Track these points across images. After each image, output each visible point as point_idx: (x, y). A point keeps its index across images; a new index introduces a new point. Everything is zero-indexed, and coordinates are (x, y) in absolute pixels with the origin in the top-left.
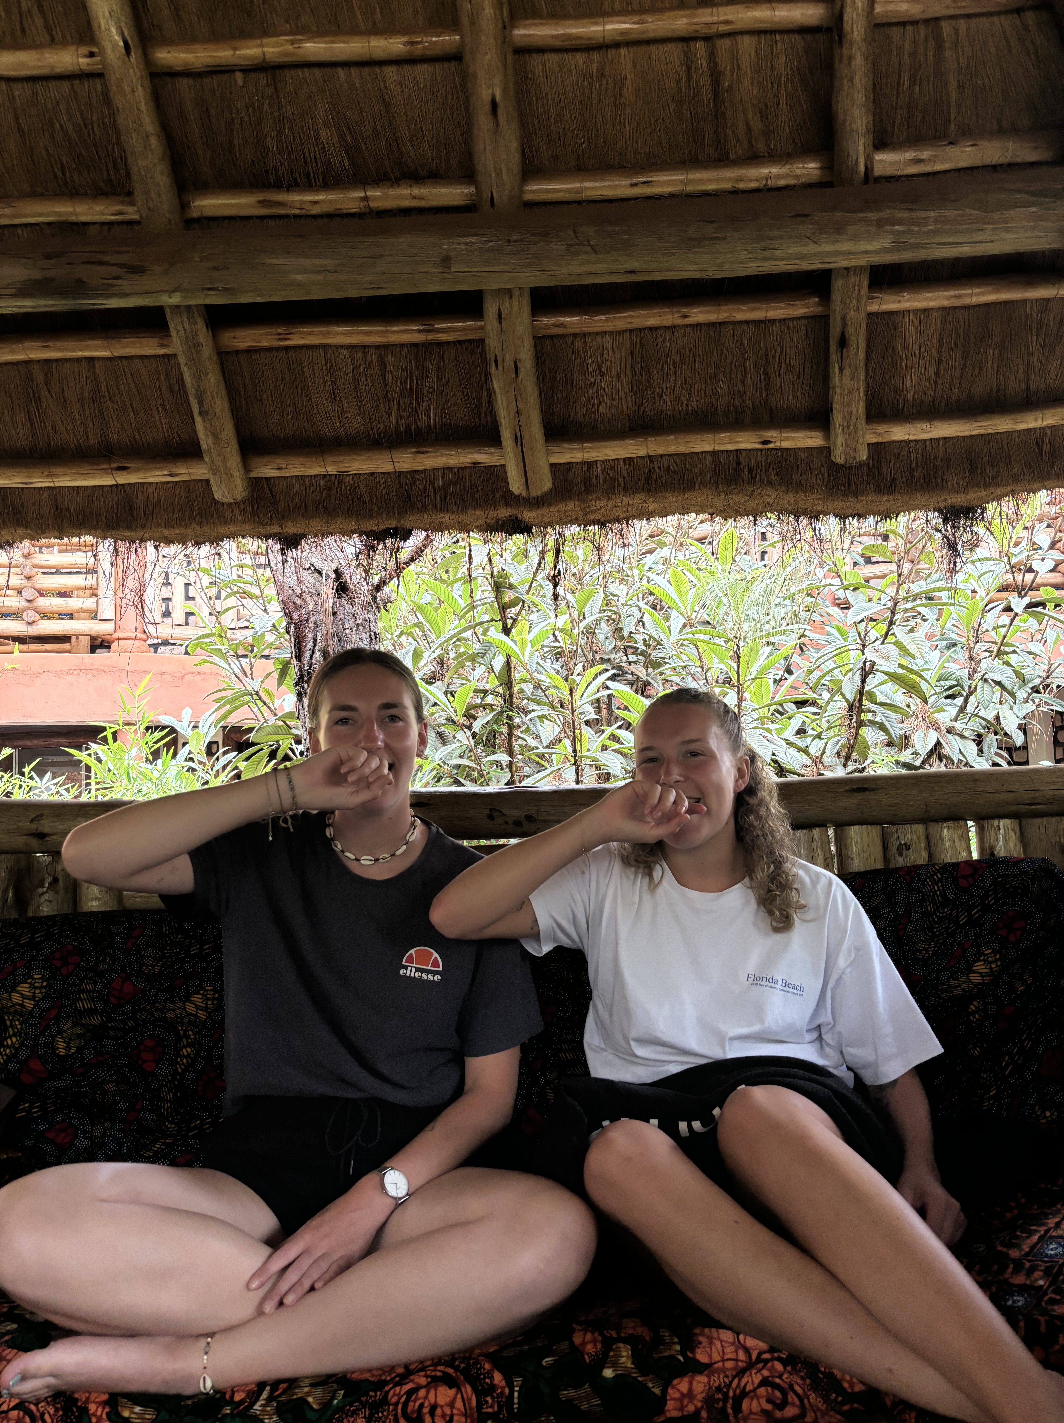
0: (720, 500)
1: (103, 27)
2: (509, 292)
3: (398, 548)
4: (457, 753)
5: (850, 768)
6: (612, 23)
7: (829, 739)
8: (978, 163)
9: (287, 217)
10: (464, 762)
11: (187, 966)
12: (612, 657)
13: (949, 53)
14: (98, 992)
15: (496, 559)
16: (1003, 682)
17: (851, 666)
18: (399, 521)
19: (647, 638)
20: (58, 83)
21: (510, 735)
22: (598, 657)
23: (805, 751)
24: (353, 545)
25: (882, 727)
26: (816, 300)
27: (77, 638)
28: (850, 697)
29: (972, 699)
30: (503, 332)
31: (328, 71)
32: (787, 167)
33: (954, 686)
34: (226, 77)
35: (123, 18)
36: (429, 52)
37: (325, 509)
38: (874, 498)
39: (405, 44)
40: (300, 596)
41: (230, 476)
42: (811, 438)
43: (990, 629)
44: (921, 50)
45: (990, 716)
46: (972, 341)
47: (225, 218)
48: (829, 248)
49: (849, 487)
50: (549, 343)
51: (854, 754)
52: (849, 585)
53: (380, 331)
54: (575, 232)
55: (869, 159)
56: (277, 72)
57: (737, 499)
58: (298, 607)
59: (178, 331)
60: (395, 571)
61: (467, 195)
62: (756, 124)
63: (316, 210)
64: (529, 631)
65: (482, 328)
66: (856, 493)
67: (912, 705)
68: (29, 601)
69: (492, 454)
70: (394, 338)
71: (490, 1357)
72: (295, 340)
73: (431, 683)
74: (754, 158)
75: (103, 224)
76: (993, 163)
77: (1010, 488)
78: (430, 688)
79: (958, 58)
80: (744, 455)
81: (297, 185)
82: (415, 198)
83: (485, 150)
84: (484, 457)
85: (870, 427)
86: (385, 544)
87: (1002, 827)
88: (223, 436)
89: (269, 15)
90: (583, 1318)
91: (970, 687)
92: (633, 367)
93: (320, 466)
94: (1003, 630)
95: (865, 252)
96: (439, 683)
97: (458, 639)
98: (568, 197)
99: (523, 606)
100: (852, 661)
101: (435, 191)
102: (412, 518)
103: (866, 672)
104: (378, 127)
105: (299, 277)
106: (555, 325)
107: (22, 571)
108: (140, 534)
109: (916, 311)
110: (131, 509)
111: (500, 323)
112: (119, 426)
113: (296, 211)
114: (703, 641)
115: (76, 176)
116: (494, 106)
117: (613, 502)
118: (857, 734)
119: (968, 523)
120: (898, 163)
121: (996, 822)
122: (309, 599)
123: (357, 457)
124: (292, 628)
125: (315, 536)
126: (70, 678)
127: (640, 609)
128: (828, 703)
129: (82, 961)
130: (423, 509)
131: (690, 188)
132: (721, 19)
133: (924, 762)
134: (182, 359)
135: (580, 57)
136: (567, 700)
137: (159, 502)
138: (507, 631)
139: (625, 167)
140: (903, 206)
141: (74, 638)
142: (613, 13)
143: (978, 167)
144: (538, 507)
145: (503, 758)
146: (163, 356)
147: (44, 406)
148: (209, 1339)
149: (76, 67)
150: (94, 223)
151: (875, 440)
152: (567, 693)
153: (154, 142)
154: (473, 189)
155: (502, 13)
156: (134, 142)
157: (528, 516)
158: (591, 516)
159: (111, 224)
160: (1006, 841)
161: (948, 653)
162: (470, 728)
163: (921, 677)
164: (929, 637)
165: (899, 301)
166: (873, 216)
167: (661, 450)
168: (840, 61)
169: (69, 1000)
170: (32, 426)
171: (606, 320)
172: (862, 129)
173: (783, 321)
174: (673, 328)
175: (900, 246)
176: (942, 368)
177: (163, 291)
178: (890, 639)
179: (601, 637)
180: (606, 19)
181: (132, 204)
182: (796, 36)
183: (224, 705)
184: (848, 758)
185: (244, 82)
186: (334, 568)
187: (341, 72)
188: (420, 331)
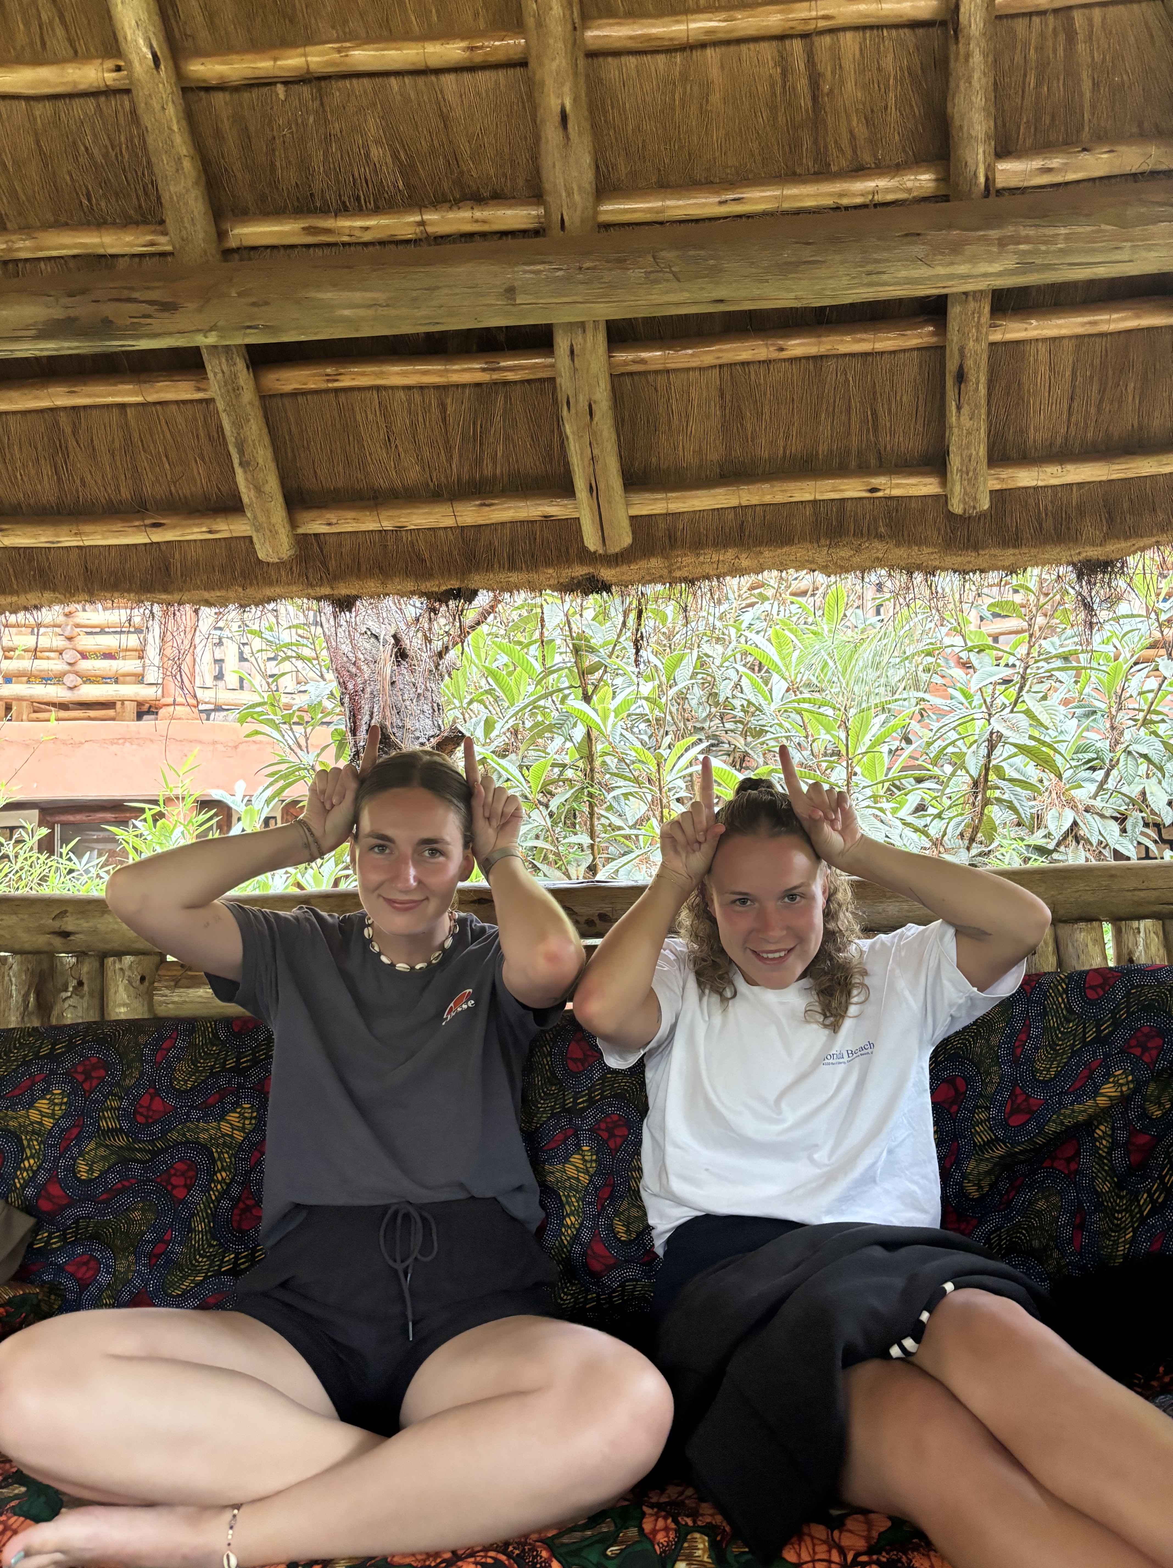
0: (821, 555)
1: (129, 38)
2: (582, 325)
3: (462, 611)
4: (532, 835)
5: (974, 852)
6: (695, 21)
7: (951, 819)
8: (1116, 172)
9: (335, 244)
10: (540, 844)
11: (222, 1082)
12: (706, 725)
13: (1081, 47)
14: (124, 1109)
15: (575, 620)
16: (1150, 755)
17: (976, 737)
18: (462, 581)
19: (745, 703)
20: (82, 100)
21: (592, 814)
22: (690, 725)
23: (923, 831)
24: (414, 607)
25: (1012, 807)
26: (931, 329)
27: (123, 704)
28: (974, 773)
29: (1114, 772)
30: (575, 370)
31: (378, 81)
32: (897, 179)
33: (1093, 759)
34: (266, 90)
35: (151, 28)
36: (492, 59)
37: (381, 569)
38: (997, 552)
39: (464, 50)
40: (354, 664)
41: (274, 533)
42: (925, 485)
43: (1135, 695)
44: (1050, 43)
45: (1134, 791)
46: (1110, 373)
47: (267, 247)
48: (941, 271)
49: (969, 540)
50: (628, 380)
51: (979, 835)
52: (974, 647)
53: (439, 370)
54: (654, 257)
55: (990, 169)
56: (323, 84)
57: (842, 554)
58: (353, 676)
59: (215, 374)
60: (459, 636)
61: (535, 217)
62: (861, 131)
63: (367, 237)
64: (613, 698)
65: (553, 366)
66: (976, 547)
67: (1045, 781)
68: (70, 664)
69: (565, 506)
70: (455, 378)
71: (550, 1544)
72: (346, 382)
73: (504, 756)
74: (858, 171)
75: (134, 256)
76: (1133, 171)
77: (1154, 540)
78: (502, 762)
79: (1092, 51)
80: (849, 506)
81: (346, 210)
82: (477, 221)
83: (554, 166)
84: (556, 509)
85: (992, 472)
86: (447, 606)
87: (1142, 930)
88: (267, 488)
89: (313, 21)
90: (654, 1500)
91: (1111, 760)
92: (723, 407)
93: (374, 521)
94: (1150, 696)
95: (985, 275)
96: (513, 756)
97: (533, 706)
98: (648, 217)
99: (605, 671)
100: (977, 732)
101: (500, 213)
102: (477, 578)
103: (993, 741)
104: (436, 142)
105: (347, 312)
106: (634, 362)
107: (63, 630)
108: (177, 596)
109: (1045, 340)
110: (167, 570)
111: (573, 360)
112: (153, 479)
113: (346, 239)
114: (807, 710)
115: (103, 204)
116: (564, 117)
117: (702, 558)
118: (982, 814)
119: (1107, 576)
120: (1024, 172)
121: (1135, 924)
122: (365, 668)
123: (415, 511)
124: (346, 700)
125: (372, 597)
126: (114, 748)
127: (737, 671)
128: (949, 779)
129: (107, 1074)
130: (490, 568)
131: (786, 206)
132: (821, 13)
133: (1058, 844)
134: (220, 405)
135: (661, 59)
136: (654, 776)
137: (198, 561)
138: (587, 698)
139: (712, 182)
140: (1029, 222)
141: (119, 705)
142: (699, 10)
143: (1115, 176)
144: (617, 565)
145: (586, 840)
146: (200, 401)
147: (71, 457)
148: (236, 1511)
149: (102, 84)
150: (123, 256)
151: (998, 487)
152: (654, 768)
153: (187, 164)
154: (542, 211)
155: (572, 12)
156: (164, 165)
157: (606, 574)
158: (678, 574)
159: (141, 256)
160: (1147, 946)
161: (1087, 722)
162: (547, 806)
163: (1055, 750)
164: (1066, 702)
165: (1026, 329)
166: (994, 234)
167: (755, 500)
168: (957, 59)
169: (92, 1118)
170: (59, 479)
171: (692, 355)
172: (981, 136)
173: (894, 352)
174: (768, 362)
175: (1025, 267)
176: (1075, 404)
177: (198, 331)
178: (1020, 707)
179: (694, 703)
180: (690, 17)
181: (165, 233)
182: (906, 30)
183: (276, 781)
184: (972, 840)
185: (286, 97)
186: (393, 632)
187: (393, 81)
188: (484, 370)
